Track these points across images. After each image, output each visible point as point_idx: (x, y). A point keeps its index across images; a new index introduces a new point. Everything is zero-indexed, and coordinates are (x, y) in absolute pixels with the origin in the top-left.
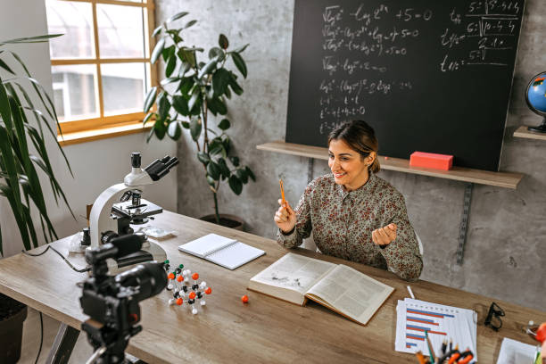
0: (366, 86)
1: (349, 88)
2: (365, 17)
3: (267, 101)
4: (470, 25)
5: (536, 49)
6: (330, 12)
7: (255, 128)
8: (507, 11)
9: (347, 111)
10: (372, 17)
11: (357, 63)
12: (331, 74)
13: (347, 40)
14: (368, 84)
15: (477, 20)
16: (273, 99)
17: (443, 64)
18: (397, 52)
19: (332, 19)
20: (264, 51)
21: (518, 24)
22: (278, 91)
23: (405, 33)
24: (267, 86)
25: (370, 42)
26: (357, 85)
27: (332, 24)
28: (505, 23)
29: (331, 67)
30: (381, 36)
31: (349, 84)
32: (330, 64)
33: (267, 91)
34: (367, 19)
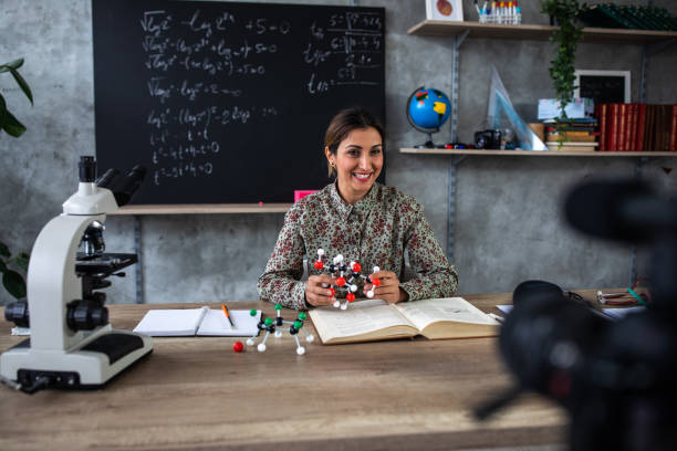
0: (217, 114)
1: (192, 118)
2: (204, 26)
3: (50, 149)
4: (335, 40)
5: (399, 69)
6: (152, 19)
7: (30, 193)
8: (370, 27)
9: (192, 150)
10: (214, 27)
11: (201, 85)
12: (163, 101)
13: (182, 56)
14: (219, 112)
15: (341, 35)
16: (62, 145)
17: (310, 85)
18: (253, 71)
19: (155, 27)
20: (39, 73)
21: (382, 40)
22: (69, 133)
23: (261, 48)
24: (48, 126)
25: (215, 58)
26: (204, 113)
27: (157, 34)
28: (370, 39)
29: (161, 92)
30: (229, 51)
31: (193, 114)
32: (160, 87)
33: (48, 134)
34: (206, 30)
